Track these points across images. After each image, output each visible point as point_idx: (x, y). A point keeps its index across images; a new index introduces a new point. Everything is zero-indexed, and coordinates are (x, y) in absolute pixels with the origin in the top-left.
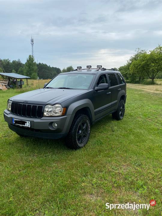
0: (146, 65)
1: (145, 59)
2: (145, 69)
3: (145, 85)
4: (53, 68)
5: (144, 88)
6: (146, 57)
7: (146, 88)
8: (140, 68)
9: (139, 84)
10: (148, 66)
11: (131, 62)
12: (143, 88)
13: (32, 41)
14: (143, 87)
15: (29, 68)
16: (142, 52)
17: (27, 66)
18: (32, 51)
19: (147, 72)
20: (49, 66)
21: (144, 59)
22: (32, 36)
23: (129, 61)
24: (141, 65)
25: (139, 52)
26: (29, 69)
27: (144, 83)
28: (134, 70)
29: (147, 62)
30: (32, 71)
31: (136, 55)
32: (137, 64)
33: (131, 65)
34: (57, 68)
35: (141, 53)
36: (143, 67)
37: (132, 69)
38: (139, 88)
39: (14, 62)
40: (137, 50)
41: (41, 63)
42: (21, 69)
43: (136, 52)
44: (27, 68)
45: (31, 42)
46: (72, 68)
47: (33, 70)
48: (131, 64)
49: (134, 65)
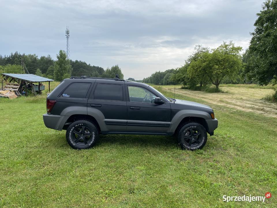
0: (208, 67)
1: (207, 59)
2: (206, 73)
3: (207, 92)
4: (94, 67)
5: (206, 97)
6: (208, 57)
7: (208, 97)
8: (200, 71)
9: (199, 92)
10: (211, 69)
11: (189, 63)
12: (203, 98)
13: (68, 33)
14: (204, 96)
15: (61, 66)
16: (203, 50)
17: (57, 64)
18: (67, 45)
19: (209, 76)
20: (89, 64)
21: (205, 60)
22: (67, 27)
23: (187, 61)
24: (201, 67)
25: (200, 50)
26: (60, 68)
27: (206, 91)
28: (192, 73)
29: (210, 63)
30: (64, 71)
31: (196, 54)
32: (196, 66)
33: (190, 67)
34: (100, 67)
35: (202, 52)
36: (204, 69)
37: (190, 72)
38: (198, 97)
39: (43, 58)
40: (198, 48)
41: (79, 61)
42: (52, 68)
43: (196, 50)
44: (58, 66)
45: (66, 34)
46: (118, 68)
47: (65, 69)
48: (189, 65)
49: (193, 67)
